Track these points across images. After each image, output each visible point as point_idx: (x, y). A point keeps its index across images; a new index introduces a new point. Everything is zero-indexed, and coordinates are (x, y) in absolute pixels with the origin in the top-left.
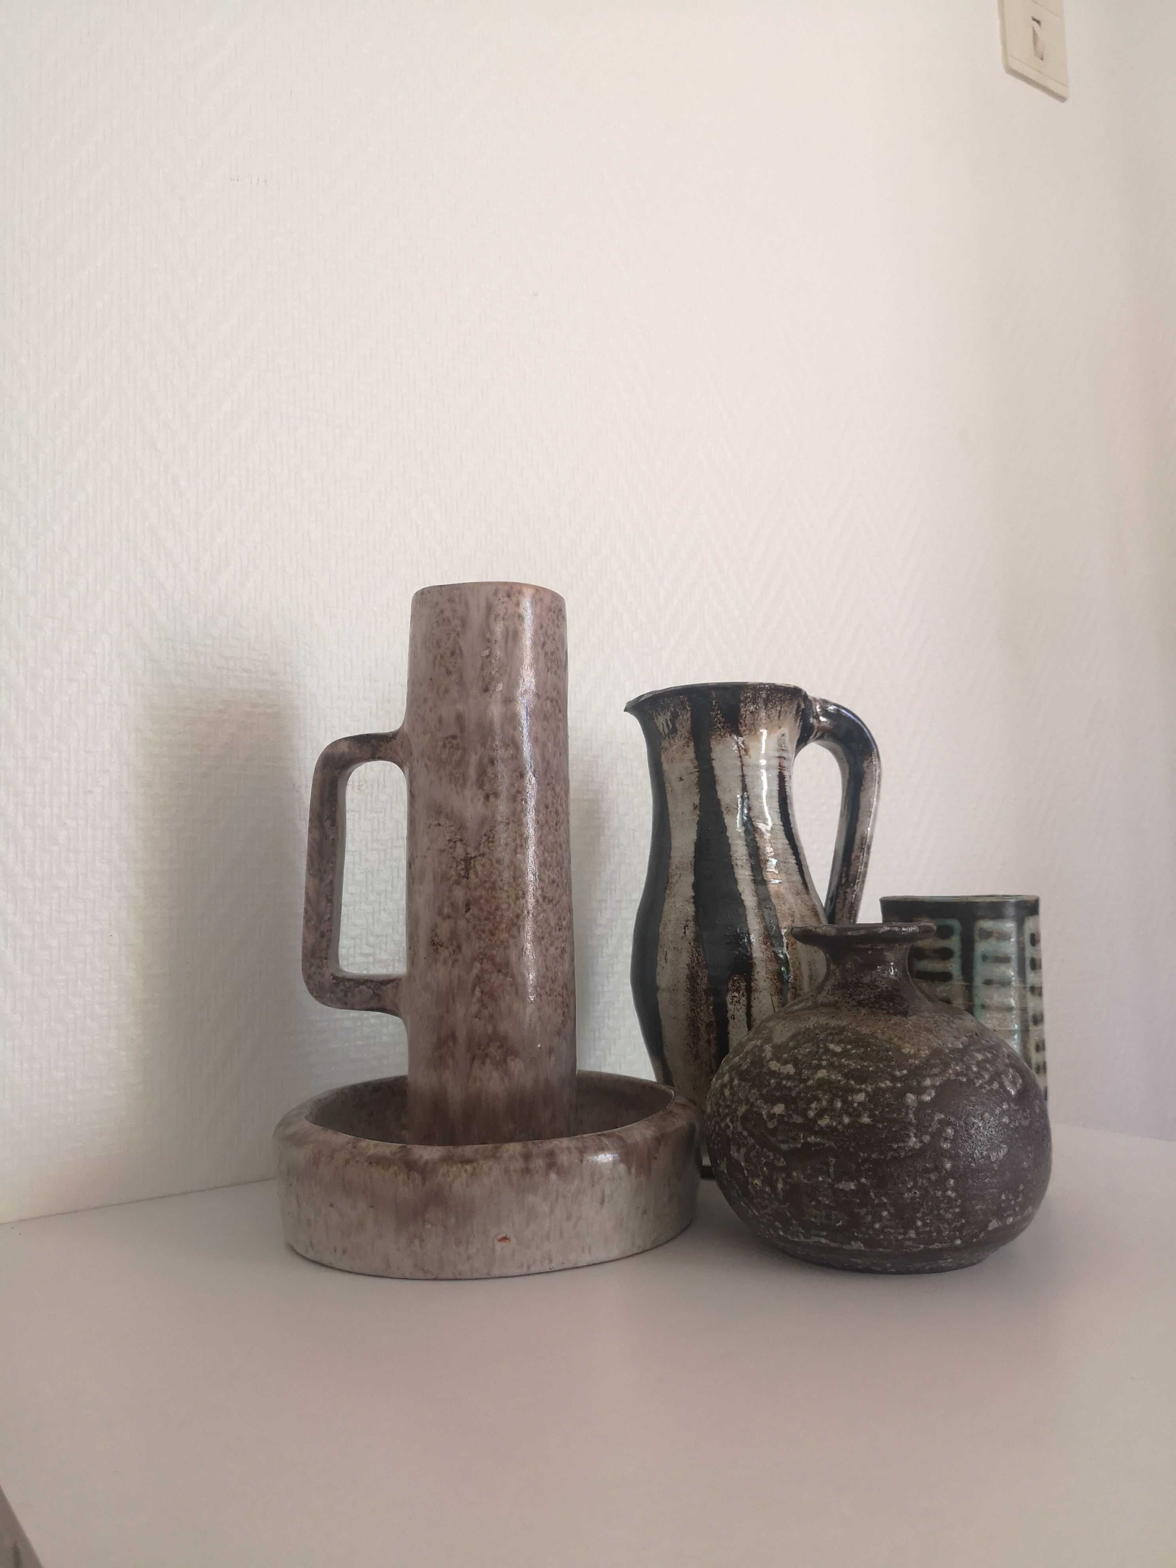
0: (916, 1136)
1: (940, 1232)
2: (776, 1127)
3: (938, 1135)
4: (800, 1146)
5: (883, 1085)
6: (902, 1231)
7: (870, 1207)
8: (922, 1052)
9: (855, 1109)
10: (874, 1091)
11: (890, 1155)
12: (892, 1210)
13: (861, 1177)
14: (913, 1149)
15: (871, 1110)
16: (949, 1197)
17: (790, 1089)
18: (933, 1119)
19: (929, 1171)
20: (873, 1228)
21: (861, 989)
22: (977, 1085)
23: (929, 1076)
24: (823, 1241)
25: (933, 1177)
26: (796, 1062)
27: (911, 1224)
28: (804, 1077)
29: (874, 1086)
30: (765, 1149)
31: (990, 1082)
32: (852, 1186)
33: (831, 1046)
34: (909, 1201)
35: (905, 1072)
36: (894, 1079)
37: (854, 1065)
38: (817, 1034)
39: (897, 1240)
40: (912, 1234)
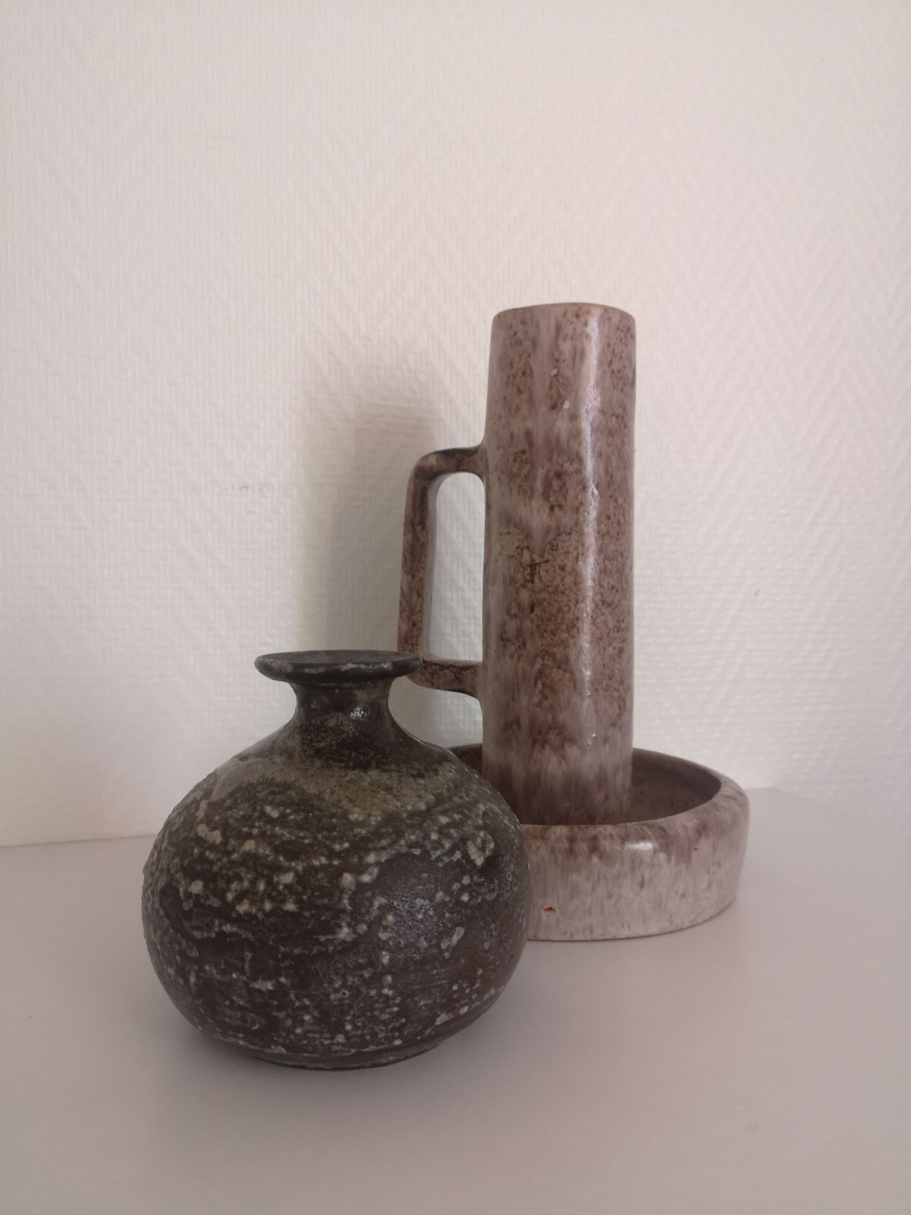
0: (349, 925)
1: (374, 1034)
2: (191, 910)
3: (377, 923)
4: (213, 935)
5: (316, 863)
6: (328, 1035)
7: (289, 1010)
8: (372, 819)
9: (280, 893)
10: (305, 870)
11: (315, 950)
12: (316, 1013)
13: (280, 975)
14: (344, 942)
15: (298, 894)
16: (387, 996)
17: (212, 863)
18: (372, 904)
19: (361, 967)
20: (294, 1033)
21: (323, 734)
22: (434, 857)
23: (375, 849)
24: (241, 1043)
25: (366, 975)
26: (225, 827)
27: (339, 1028)
28: (229, 848)
29: (305, 864)
30: (179, 935)
31: (451, 852)
32: (269, 986)
33: (268, 809)
34: (336, 1003)
35: (346, 845)
36: (332, 854)
37: (288, 835)
38: (259, 792)
39: (323, 1045)
40: (340, 1038)
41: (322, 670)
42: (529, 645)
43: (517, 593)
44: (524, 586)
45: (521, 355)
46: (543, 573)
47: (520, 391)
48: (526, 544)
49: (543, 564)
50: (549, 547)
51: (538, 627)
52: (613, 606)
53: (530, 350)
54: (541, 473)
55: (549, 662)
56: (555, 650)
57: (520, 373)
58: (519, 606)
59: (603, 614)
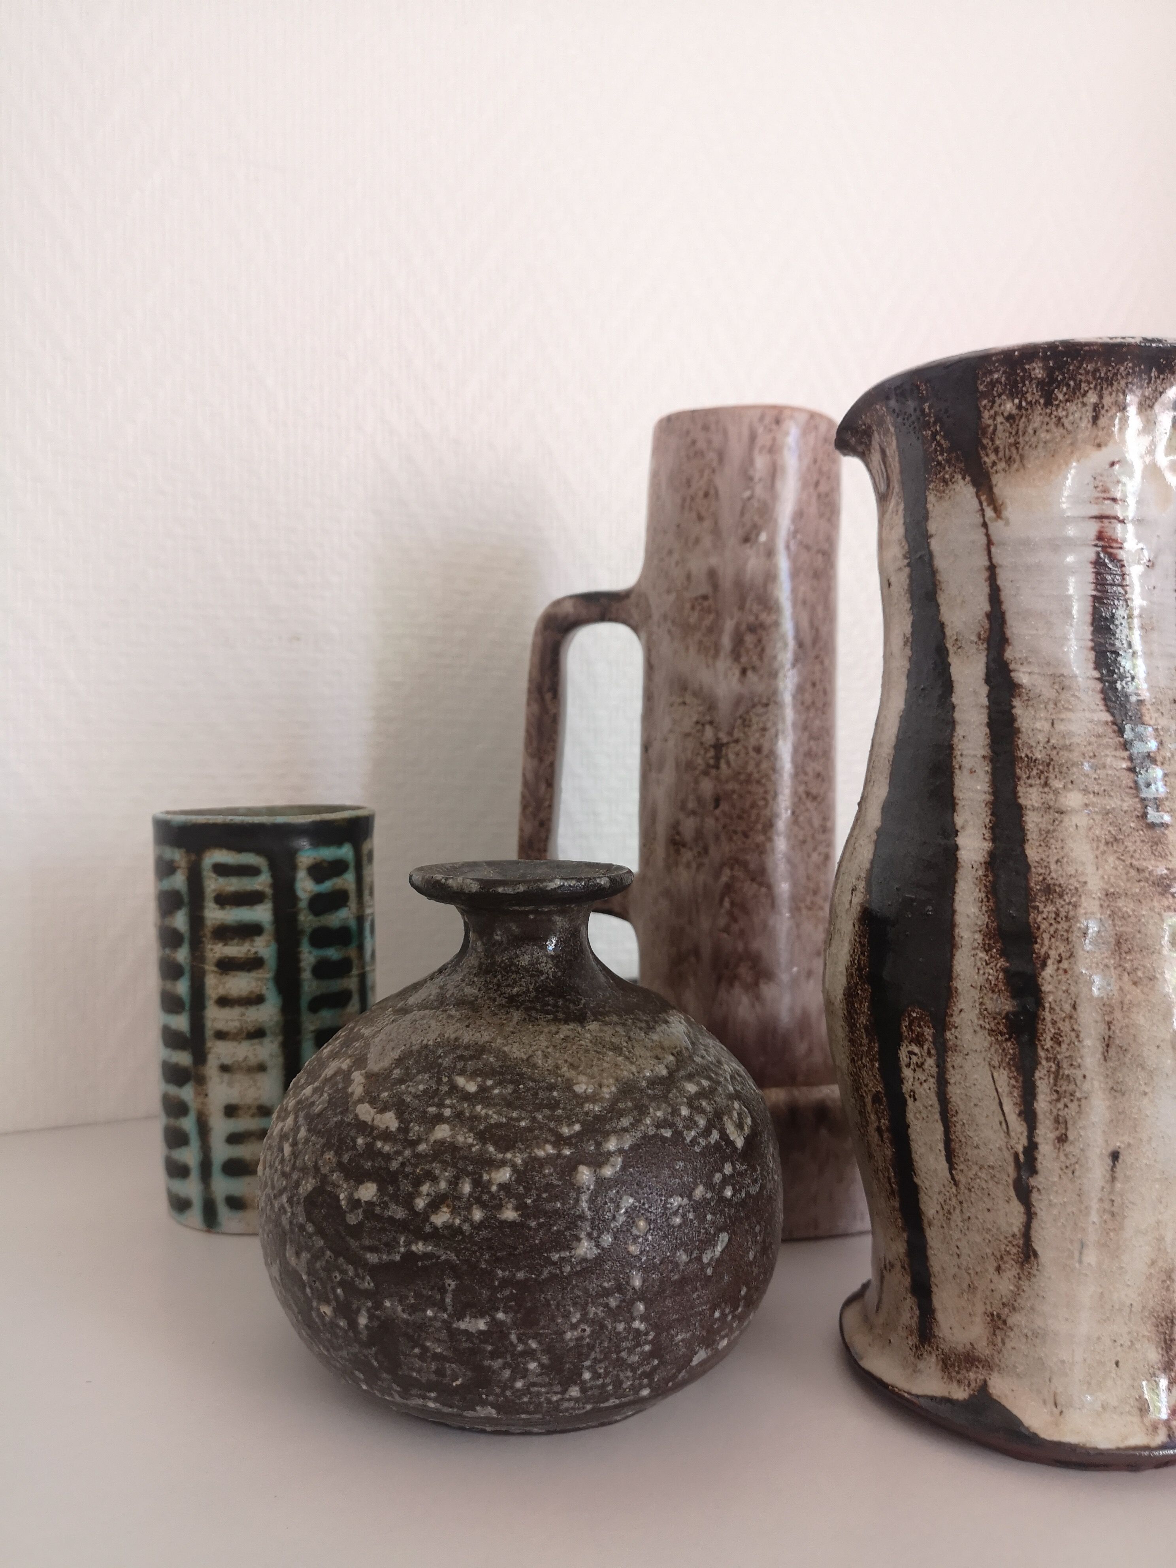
0: (589, 1235)
1: (618, 1383)
2: (361, 1224)
3: (624, 1233)
4: (398, 1258)
5: (541, 1153)
6: (558, 1388)
7: (508, 1356)
8: (605, 1090)
9: (493, 1196)
10: (525, 1163)
11: (545, 1274)
12: (545, 1360)
13: (497, 1310)
14: (585, 1260)
15: (520, 1197)
16: (637, 1330)
17: (388, 1158)
18: (618, 1207)
19: (607, 1293)
20: (512, 1387)
21: (514, 976)
22: (688, 1139)
23: (615, 1132)
24: (431, 1405)
25: (613, 1303)
26: (400, 1108)
27: (574, 1377)
28: (412, 1136)
29: (526, 1155)
30: (341, 1260)
31: (707, 1133)
32: (482, 1325)
33: (461, 1081)
34: (572, 1344)
35: (577, 1127)
36: (559, 1141)
37: (495, 1116)
38: (440, 1057)
39: (549, 1401)
40: (574, 1391)
41: (521, 888)
42: (712, 850)
43: (697, 782)
44: (706, 773)
45: (702, 472)
46: (732, 757)
47: (700, 518)
48: (708, 718)
49: (732, 745)
50: (739, 722)
51: (724, 827)
52: (819, 799)
53: (715, 464)
54: (729, 625)
55: (739, 873)
56: (748, 857)
57: (701, 494)
58: (699, 800)
59: (807, 810)
